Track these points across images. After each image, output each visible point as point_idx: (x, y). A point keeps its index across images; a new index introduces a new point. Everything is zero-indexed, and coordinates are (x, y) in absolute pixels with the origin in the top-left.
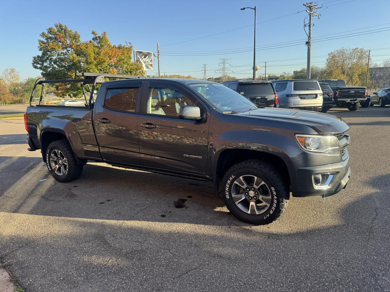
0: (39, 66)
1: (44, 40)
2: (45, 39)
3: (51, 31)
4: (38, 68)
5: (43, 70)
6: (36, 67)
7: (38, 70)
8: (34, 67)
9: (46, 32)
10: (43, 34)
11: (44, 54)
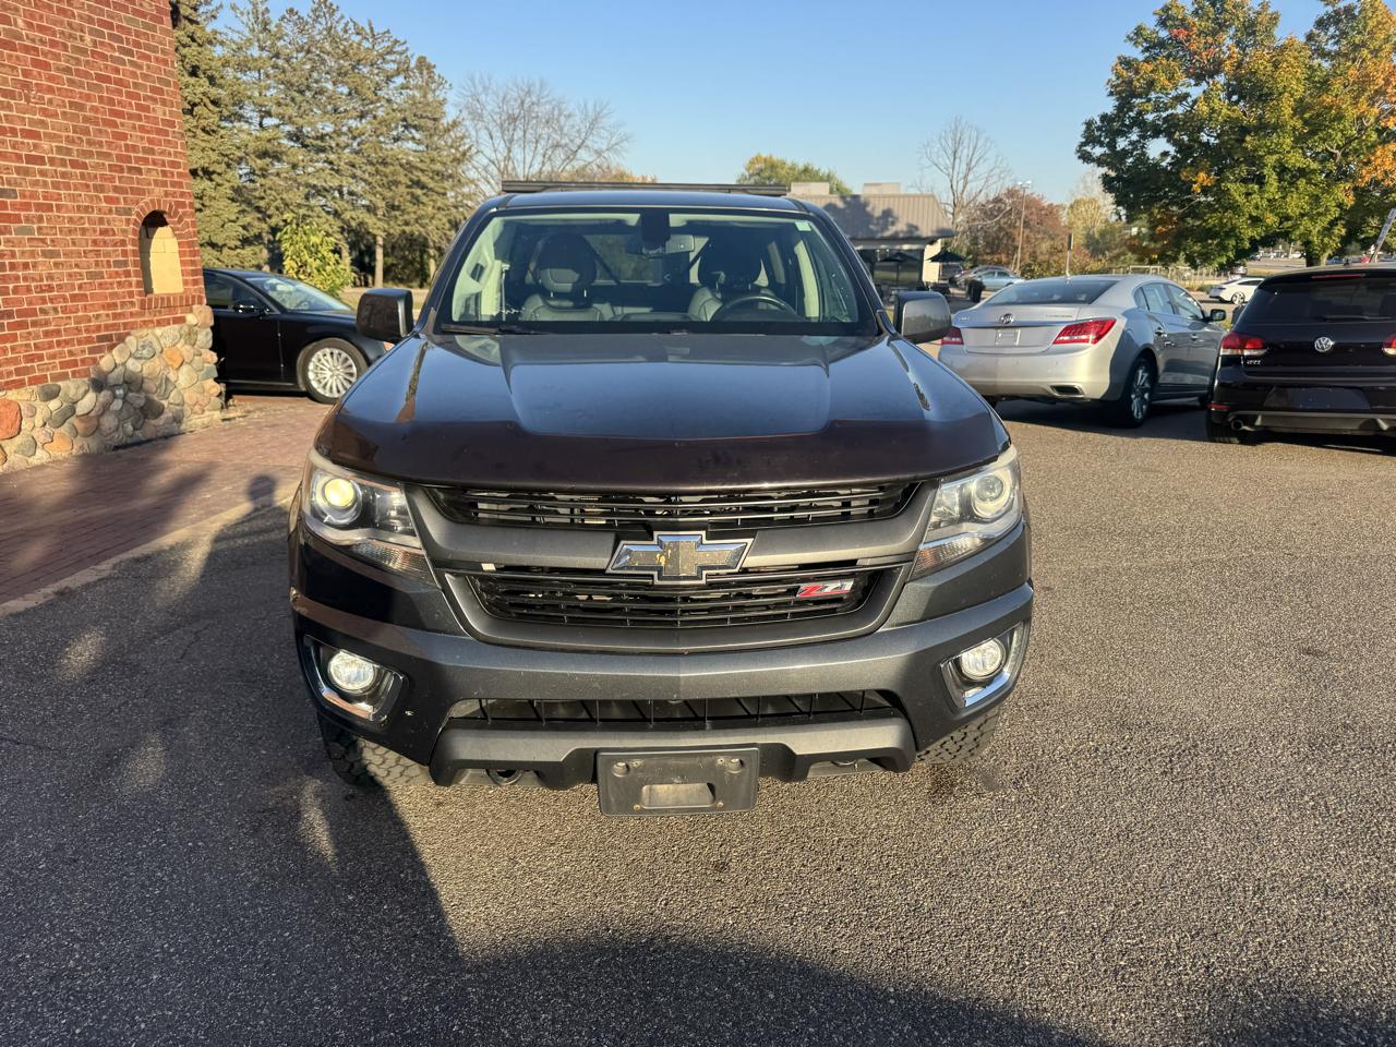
0: (1098, 151)
1: (1136, 53)
2: (1141, 48)
3: (1169, 18)
4: (1093, 160)
5: (1111, 166)
6: (1086, 157)
7: (1092, 165)
8: (1079, 157)
9: (1151, 23)
10: (1139, 31)
11: (1124, 105)
